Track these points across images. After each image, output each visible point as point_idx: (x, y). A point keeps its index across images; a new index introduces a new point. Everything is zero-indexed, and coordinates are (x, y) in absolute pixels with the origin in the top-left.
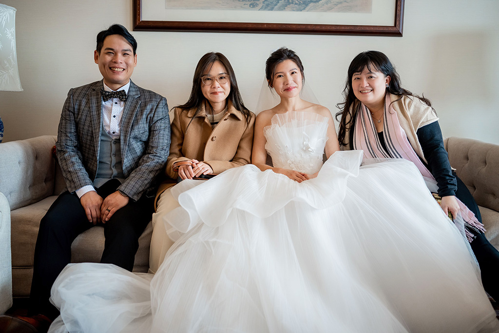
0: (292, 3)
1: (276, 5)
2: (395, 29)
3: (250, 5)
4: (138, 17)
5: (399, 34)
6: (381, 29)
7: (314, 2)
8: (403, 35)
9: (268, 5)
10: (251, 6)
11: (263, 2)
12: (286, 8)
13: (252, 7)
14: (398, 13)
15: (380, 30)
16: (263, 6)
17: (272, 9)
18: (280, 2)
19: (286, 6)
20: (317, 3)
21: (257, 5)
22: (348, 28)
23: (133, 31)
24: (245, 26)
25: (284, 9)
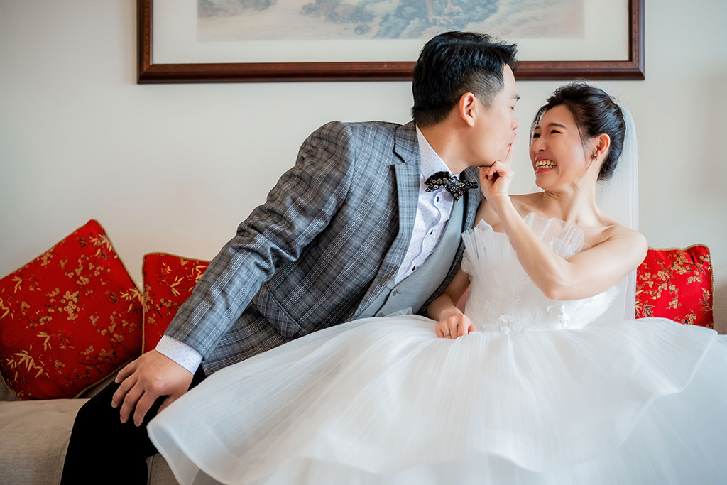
0: (435, 24)
1: (404, 28)
2: (630, 67)
3: (356, 29)
4: (145, 56)
5: (639, 76)
6: (605, 66)
7: (476, 21)
8: (646, 77)
9: (388, 29)
10: (358, 32)
11: (381, 24)
12: (423, 32)
13: (360, 34)
14: (633, 37)
15: (603, 67)
16: (380, 31)
17: (397, 36)
18: (412, 22)
19: (423, 30)
20: (481, 23)
21: (369, 29)
22: (541, 67)
23: (139, 82)
24: (347, 68)
25: (420, 35)
